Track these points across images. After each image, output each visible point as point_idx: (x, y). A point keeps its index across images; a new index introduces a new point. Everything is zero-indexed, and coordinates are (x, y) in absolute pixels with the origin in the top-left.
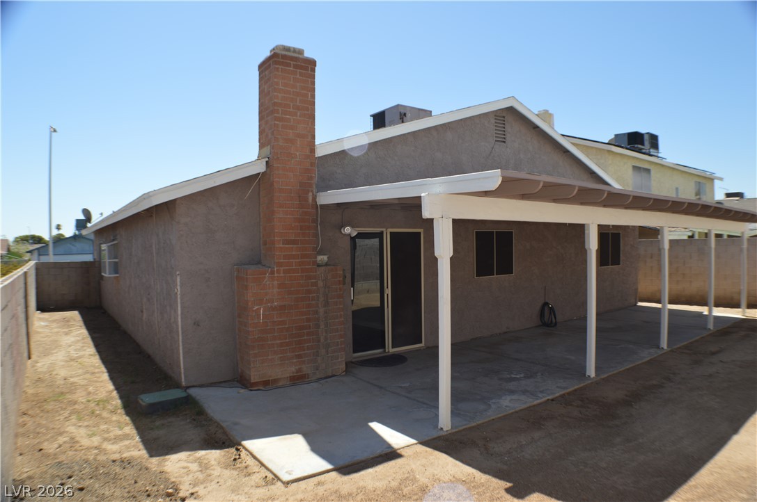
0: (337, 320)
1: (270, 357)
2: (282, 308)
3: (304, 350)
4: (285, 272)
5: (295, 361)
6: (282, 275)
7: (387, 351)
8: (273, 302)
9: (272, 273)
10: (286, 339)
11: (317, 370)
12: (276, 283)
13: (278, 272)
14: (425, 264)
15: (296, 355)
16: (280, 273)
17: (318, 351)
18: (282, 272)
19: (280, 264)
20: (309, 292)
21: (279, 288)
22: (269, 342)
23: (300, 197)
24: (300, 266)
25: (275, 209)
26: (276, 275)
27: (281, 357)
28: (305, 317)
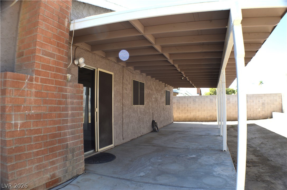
0: (79, 129)
1: (27, 168)
2: (38, 116)
3: (56, 157)
4: (42, 81)
5: (50, 167)
6: (39, 83)
7: (96, 151)
8: (30, 110)
9: (31, 80)
10: (41, 147)
11: (66, 172)
12: (34, 90)
13: (37, 80)
14: (114, 95)
15: (50, 162)
16: (37, 82)
17: (66, 156)
18: (40, 80)
19: (38, 73)
20: (60, 103)
21: (36, 96)
22: (26, 152)
23: (59, 18)
24: (55, 78)
25: (40, 20)
26: (34, 83)
27: (37, 166)
28: (56, 126)
